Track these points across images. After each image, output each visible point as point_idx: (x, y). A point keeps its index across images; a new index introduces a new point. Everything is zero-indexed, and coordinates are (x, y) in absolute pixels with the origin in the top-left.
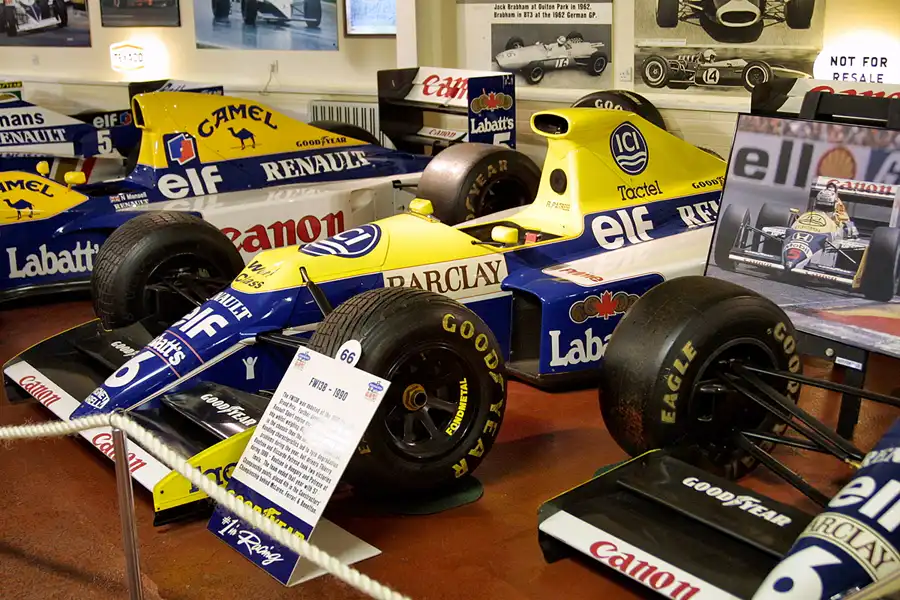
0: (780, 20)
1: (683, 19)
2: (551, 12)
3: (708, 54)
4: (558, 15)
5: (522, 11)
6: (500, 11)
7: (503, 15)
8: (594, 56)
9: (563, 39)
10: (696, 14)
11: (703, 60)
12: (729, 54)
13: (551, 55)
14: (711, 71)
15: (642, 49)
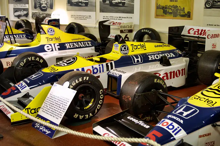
0: (49, 8)
1: (37, 7)
2: (21, 6)
3: (41, 13)
4: (22, 6)
5: (17, 6)
6: (14, 5)
7: (15, 6)
8: (27, 14)
9: (23, 11)
10: (39, 6)
11: (40, 15)
12: (43, 14)
13: (21, 13)
14: (41, 16)
15: (33, 12)
